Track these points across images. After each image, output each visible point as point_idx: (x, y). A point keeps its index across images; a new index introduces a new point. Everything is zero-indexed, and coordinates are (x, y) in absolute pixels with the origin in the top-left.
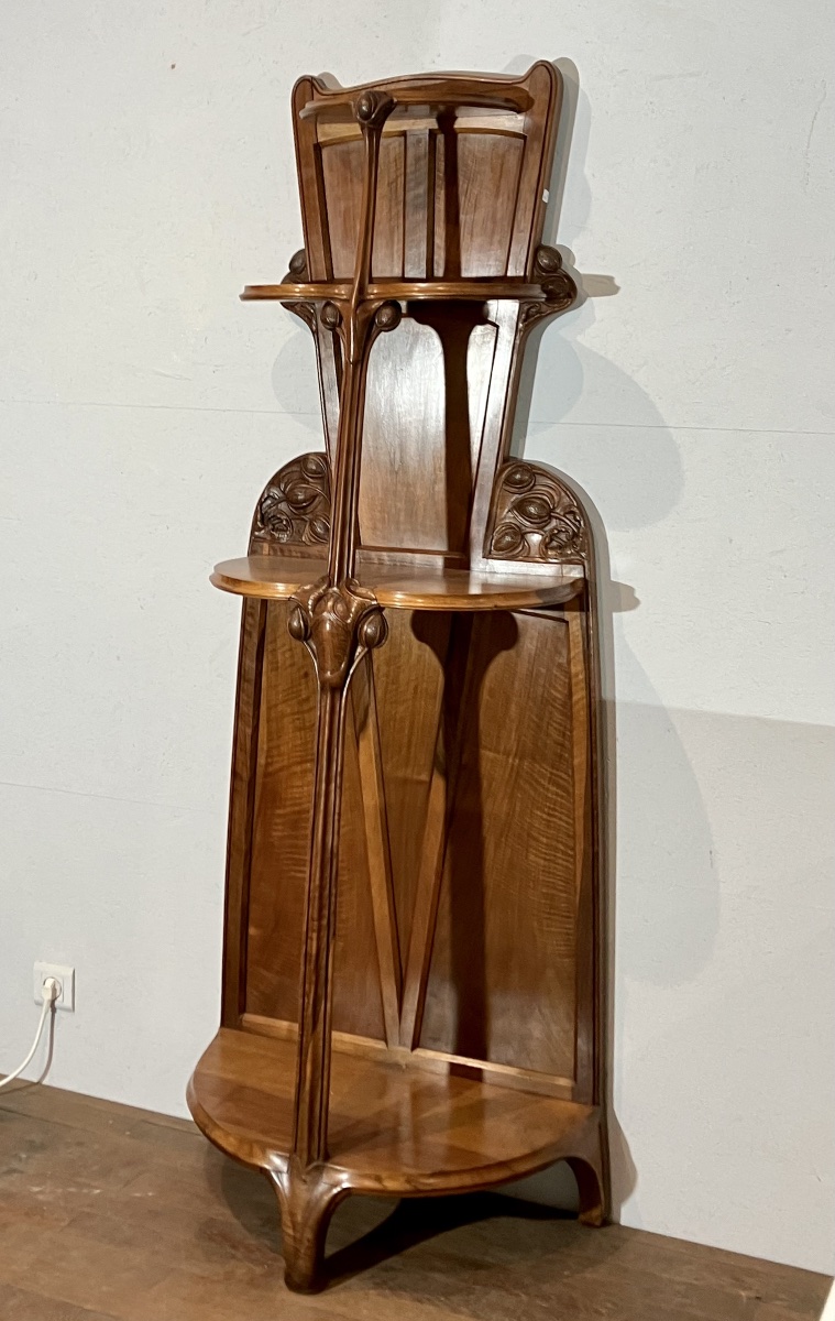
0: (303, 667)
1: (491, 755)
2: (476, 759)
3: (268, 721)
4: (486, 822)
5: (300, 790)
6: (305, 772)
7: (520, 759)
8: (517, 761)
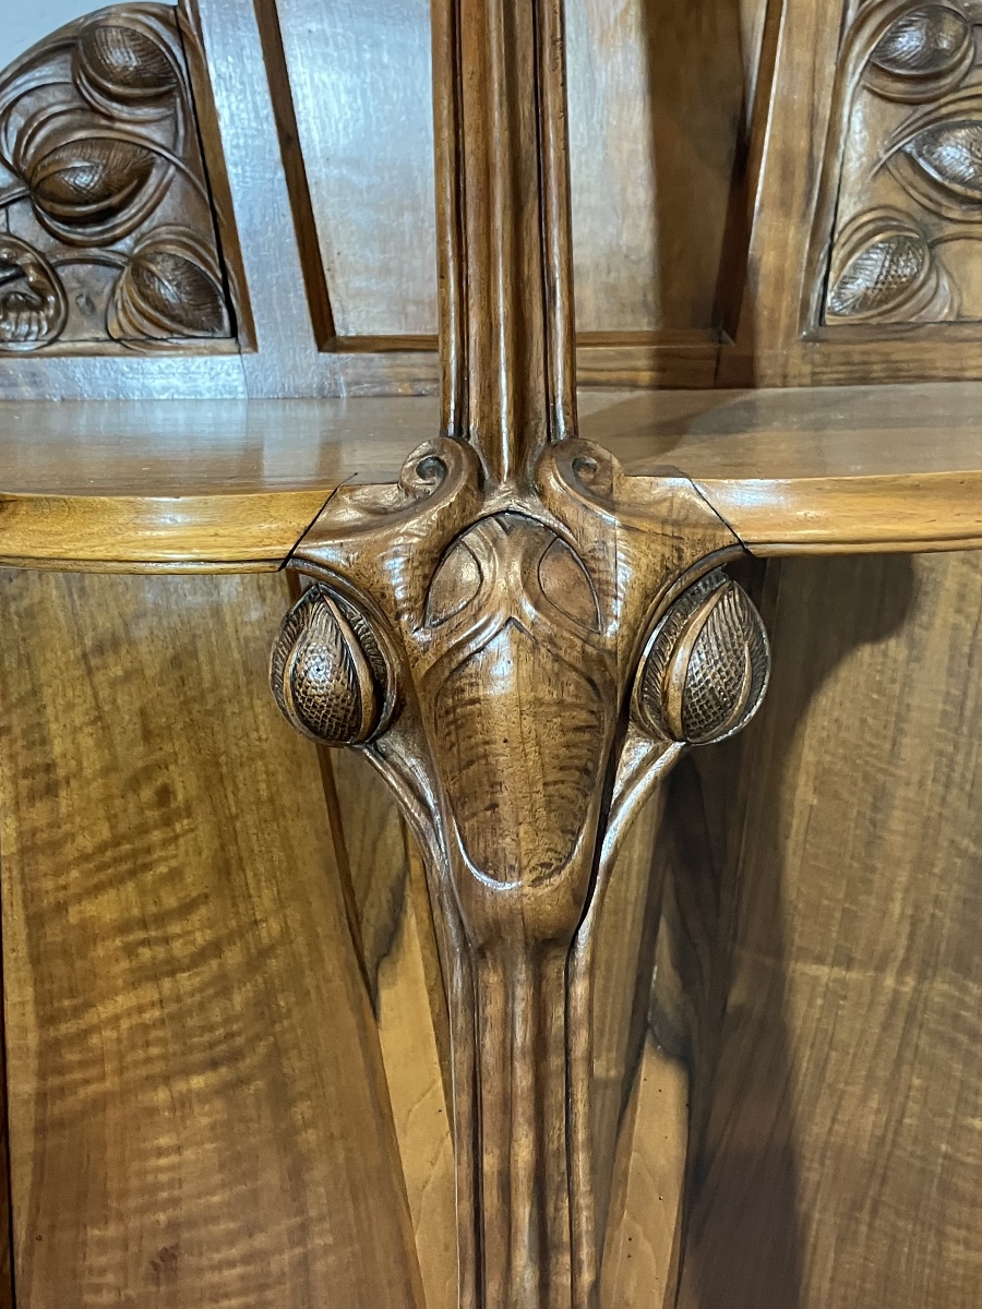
0: (148, 772)
1: (824, 972)
2: (776, 987)
3: (36, 960)
4: (812, 1173)
5: (173, 1159)
6: (182, 1104)
7: (921, 977)
8: (910, 981)
